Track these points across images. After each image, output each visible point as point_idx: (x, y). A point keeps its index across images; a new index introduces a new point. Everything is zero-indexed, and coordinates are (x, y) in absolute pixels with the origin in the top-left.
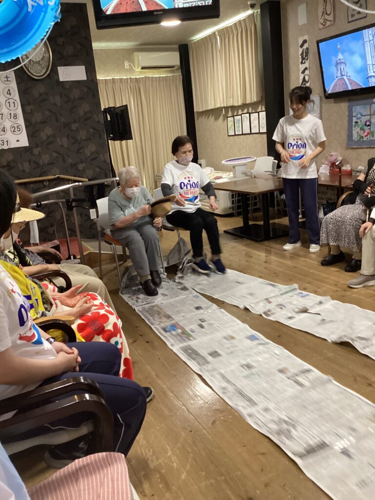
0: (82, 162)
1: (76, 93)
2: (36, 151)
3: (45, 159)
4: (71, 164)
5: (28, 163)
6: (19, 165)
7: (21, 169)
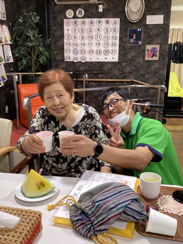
0: (148, 74)
1: (155, 32)
2: (124, 64)
3: (128, 69)
4: (142, 74)
5: (118, 71)
6: (113, 71)
7: (114, 74)
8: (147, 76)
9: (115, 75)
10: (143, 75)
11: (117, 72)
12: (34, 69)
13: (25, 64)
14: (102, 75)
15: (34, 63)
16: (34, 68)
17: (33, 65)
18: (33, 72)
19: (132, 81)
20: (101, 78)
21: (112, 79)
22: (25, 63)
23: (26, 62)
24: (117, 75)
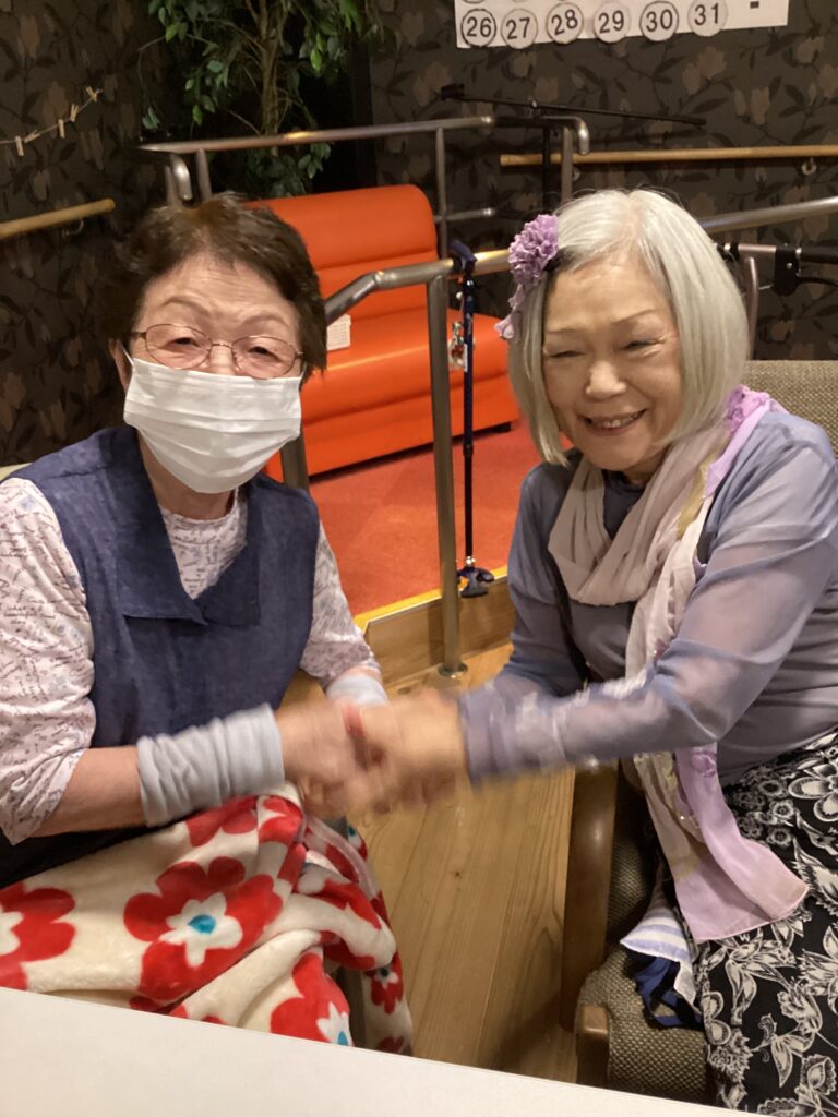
2: (805, 49)
5: (767, 92)
6: (739, 95)
7: (741, 110)
9: (747, 119)
11: (760, 103)
12: (273, 110)
13: (225, 83)
14: (667, 125)
15: (275, 77)
16: (276, 104)
17: (270, 83)
18: (272, 134)
21: (728, 144)
22: (224, 78)
23: (227, 69)
24: (759, 119)
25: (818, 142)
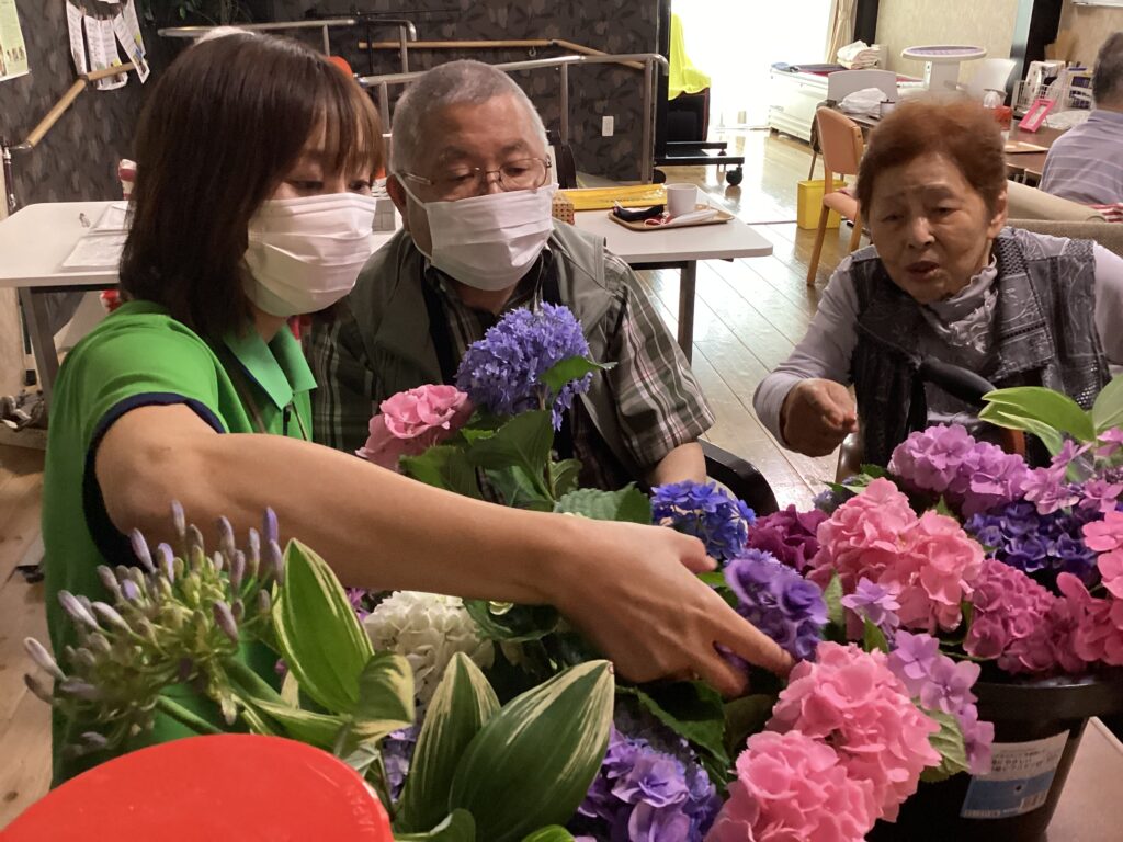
0: (603, 19)
3: (538, 4)
4: (583, 20)
6: (491, 11)
7: (493, 20)
8: (600, 28)
9: (496, 24)
10: (587, 24)
11: (502, 16)
14: (453, 27)
19: (556, 45)
20: (450, 36)
21: (489, 39)
24: (503, 25)
25: (536, 38)
